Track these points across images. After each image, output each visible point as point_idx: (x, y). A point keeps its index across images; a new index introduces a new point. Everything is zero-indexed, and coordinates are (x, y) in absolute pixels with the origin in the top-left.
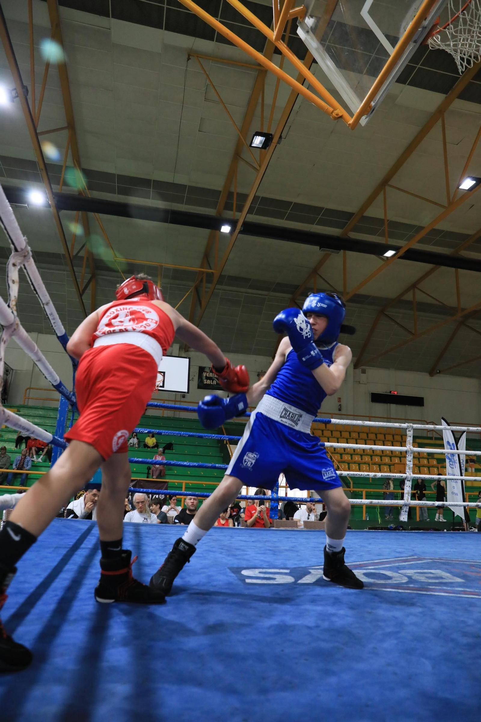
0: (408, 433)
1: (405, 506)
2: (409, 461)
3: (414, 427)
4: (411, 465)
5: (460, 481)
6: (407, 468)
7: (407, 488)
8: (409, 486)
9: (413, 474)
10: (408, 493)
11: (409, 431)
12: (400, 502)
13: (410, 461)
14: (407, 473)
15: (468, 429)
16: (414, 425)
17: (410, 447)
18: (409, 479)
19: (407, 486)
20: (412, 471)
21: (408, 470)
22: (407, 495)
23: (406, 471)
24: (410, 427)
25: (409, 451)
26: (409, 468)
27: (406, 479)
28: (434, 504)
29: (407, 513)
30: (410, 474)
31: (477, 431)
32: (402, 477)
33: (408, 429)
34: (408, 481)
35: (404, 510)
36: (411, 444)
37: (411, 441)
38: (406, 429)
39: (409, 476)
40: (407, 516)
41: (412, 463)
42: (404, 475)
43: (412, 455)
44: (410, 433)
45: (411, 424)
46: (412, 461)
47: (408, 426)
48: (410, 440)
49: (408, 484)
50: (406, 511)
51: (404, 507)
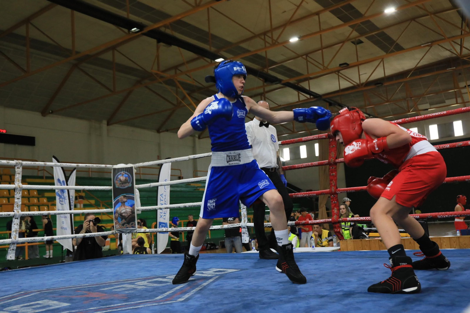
0: (17, 170)
1: (13, 244)
2: (17, 199)
3: (23, 164)
4: (19, 202)
5: (69, 215)
6: (15, 206)
7: (15, 225)
8: (17, 224)
9: (22, 211)
10: (16, 231)
11: (18, 168)
12: (8, 241)
13: (19, 199)
14: (15, 211)
15: (77, 165)
16: (23, 162)
17: (18, 184)
18: (17, 217)
19: (15, 224)
20: (20, 208)
21: (17, 208)
22: (14, 233)
23: (14, 208)
24: (19, 164)
25: (17, 189)
26: (17, 205)
27: (13, 217)
28: (43, 239)
29: (14, 252)
30: (18, 212)
31: (86, 167)
32: (9, 215)
33: (17, 166)
34: (16, 219)
35: (11, 249)
36: (20, 182)
37: (20, 179)
38: (15, 166)
39: (18, 214)
40: (14, 254)
41: (20, 200)
42: (12, 213)
43: (21, 192)
44: (19, 171)
45: (20, 161)
46: (20, 198)
47: (17, 163)
48: (18, 177)
49: (15, 222)
50: (13, 250)
51: (11, 246)
